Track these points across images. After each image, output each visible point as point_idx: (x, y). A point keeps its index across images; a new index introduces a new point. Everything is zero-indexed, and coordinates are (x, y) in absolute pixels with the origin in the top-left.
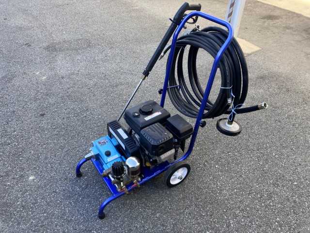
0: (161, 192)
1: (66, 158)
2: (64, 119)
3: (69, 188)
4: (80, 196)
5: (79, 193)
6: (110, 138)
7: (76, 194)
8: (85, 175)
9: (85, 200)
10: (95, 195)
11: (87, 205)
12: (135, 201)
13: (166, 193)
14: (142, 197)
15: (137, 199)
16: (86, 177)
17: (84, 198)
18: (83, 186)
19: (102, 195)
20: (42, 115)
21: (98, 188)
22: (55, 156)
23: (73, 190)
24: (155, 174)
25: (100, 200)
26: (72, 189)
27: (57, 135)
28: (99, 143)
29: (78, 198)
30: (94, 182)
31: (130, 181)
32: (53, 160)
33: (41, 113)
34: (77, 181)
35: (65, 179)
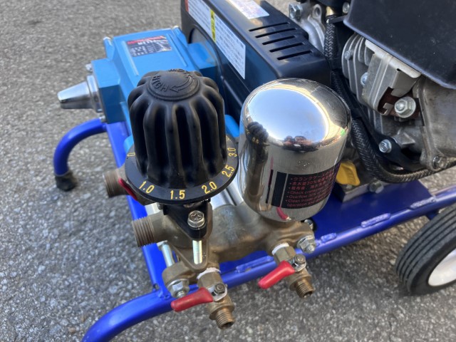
0: (368, 305)
1: (48, 126)
2: (83, 35)
3: (16, 220)
4: (41, 259)
5: (42, 246)
6: (185, 41)
7: (30, 249)
8: (87, 189)
9: (56, 279)
10: (99, 268)
11: (53, 302)
12: (254, 324)
13: (392, 315)
14: (287, 315)
15: (264, 320)
16: (87, 195)
17: (53, 269)
18: (67, 225)
19: (125, 272)
20: (34, 23)
21: (117, 242)
22: (19, 118)
23: (27, 233)
24: (365, 226)
25: (113, 290)
26: (24, 227)
27: (50, 67)
28: (132, 45)
29: (31, 265)
30: (108, 217)
31: (249, 238)
32: (9, 127)
33: (32, 19)
34: (55, 202)
35: (19, 190)
